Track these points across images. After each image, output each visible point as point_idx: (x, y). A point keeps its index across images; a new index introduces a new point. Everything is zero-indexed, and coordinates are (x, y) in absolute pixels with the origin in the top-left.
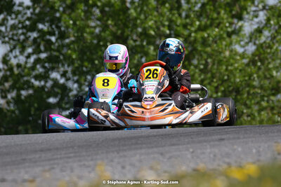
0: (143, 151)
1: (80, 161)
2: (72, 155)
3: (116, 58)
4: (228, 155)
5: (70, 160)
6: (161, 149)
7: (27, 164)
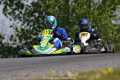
0: (73, 63)
1: (47, 68)
2: (44, 65)
4: (106, 65)
5: (44, 67)
6: (79, 62)
7: (26, 69)
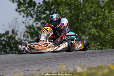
1: (57, 63)
2: (55, 61)
3: (64, 24)
4: (113, 60)
5: (55, 62)
6: (89, 58)
7: (38, 64)
